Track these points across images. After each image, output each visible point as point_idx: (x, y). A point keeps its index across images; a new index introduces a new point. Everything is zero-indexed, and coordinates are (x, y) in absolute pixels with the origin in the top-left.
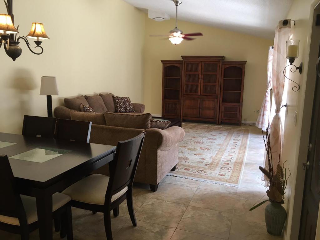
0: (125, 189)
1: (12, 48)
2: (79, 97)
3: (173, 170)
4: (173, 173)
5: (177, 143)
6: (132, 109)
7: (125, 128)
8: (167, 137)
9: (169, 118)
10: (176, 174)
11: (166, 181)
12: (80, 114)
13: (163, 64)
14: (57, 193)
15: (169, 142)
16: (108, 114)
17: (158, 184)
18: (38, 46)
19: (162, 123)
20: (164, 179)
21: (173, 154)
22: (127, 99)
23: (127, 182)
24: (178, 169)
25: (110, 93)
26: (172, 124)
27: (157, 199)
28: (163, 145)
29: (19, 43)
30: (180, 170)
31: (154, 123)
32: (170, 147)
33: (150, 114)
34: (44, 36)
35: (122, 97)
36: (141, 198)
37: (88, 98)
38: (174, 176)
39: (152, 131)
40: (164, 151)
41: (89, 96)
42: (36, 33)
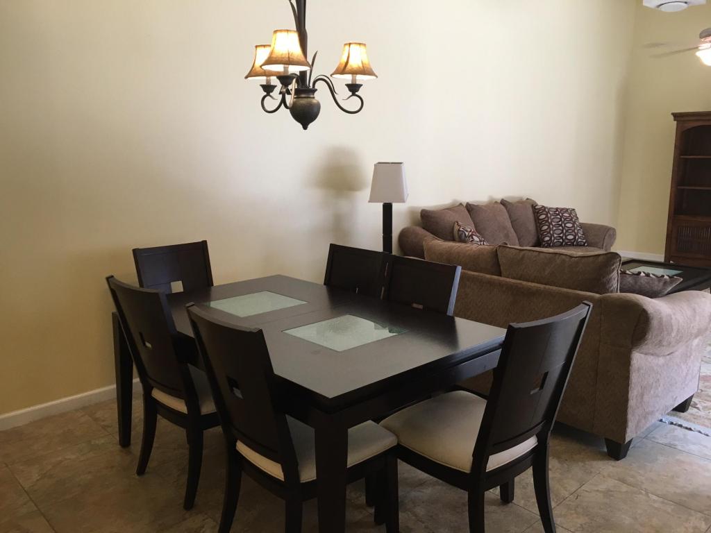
0: (530, 444)
1: (303, 101)
2: (455, 208)
3: (682, 408)
4: (680, 417)
5: (696, 337)
6: (579, 238)
7: (547, 287)
8: (664, 319)
9: (682, 266)
10: (688, 420)
11: (657, 436)
12: (444, 247)
13: (677, 121)
14: (370, 422)
15: (669, 334)
16: (508, 249)
17: (630, 442)
18: (354, 94)
19: (652, 279)
20: (649, 431)
21: (683, 367)
22: (570, 214)
23: (532, 426)
24: (698, 408)
25: (527, 199)
26: (683, 285)
27: (623, 481)
28: (649, 341)
29: (316, 90)
30: (702, 413)
31: (630, 280)
32: (673, 346)
33: (617, 254)
34: (365, 71)
35: (557, 209)
36: (577, 469)
37: (472, 209)
38: (681, 426)
39: (619, 299)
40: (652, 357)
41: (476, 204)
42: (349, 67)
